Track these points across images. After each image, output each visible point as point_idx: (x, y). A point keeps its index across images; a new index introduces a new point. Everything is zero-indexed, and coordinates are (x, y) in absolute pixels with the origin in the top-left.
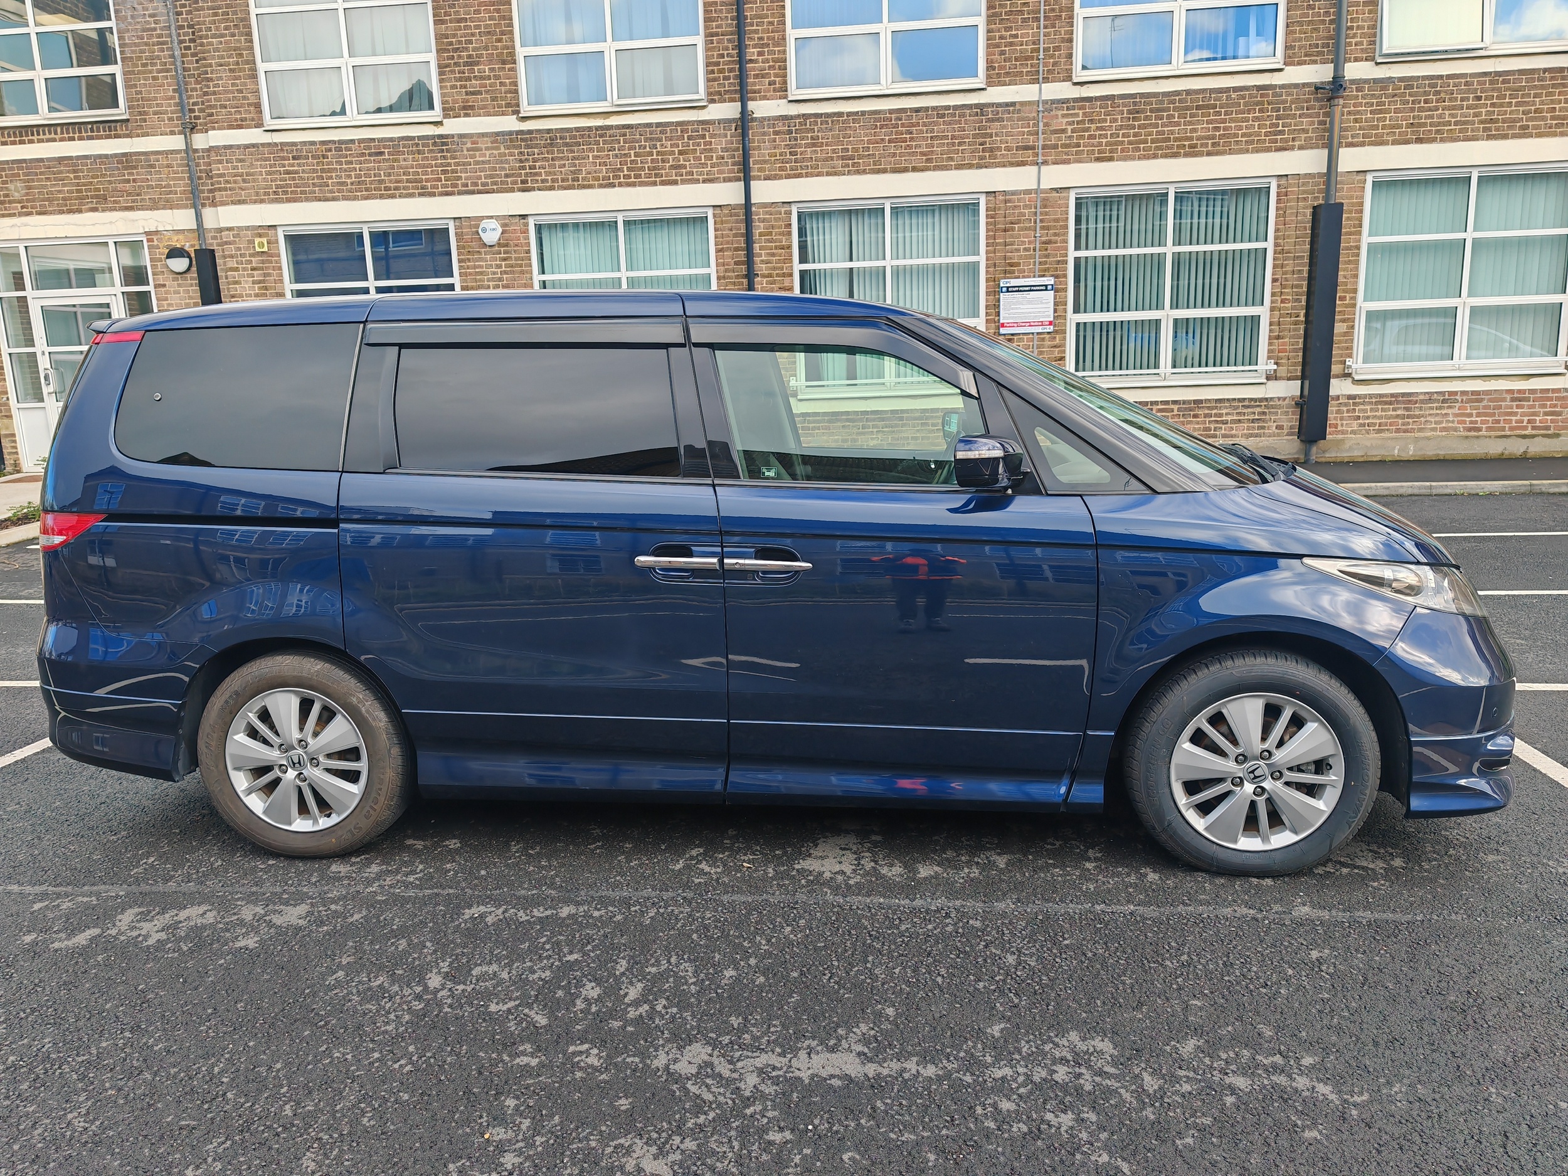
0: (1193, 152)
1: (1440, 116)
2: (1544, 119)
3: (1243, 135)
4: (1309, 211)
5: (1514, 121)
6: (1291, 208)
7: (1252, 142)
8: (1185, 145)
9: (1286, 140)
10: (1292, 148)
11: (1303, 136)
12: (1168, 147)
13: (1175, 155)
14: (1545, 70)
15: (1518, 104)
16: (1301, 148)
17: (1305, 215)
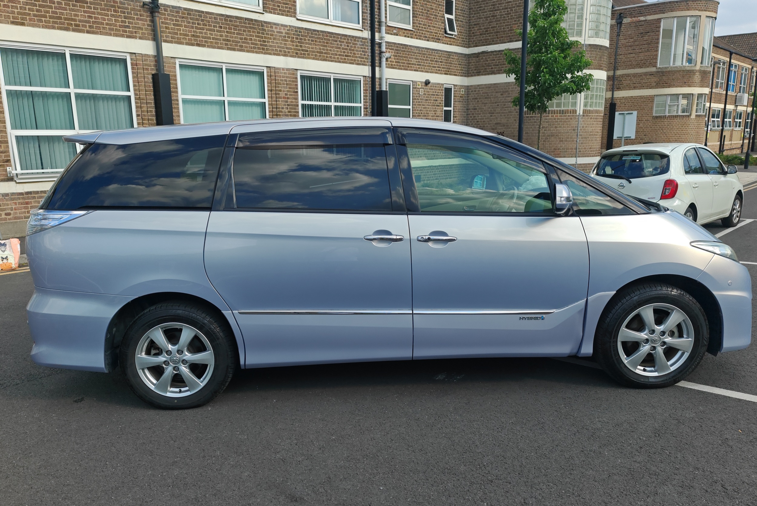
0: (77, 29)
1: (206, 33)
2: (248, 43)
3: (107, 24)
4: (150, 76)
5: (237, 42)
6: (141, 73)
7: (112, 30)
8: (72, 24)
9: (132, 32)
10: (135, 37)
11: (141, 31)
12: (61, 23)
13: (67, 29)
14: (246, 19)
15: (238, 34)
16: (141, 38)
17: (148, 78)
